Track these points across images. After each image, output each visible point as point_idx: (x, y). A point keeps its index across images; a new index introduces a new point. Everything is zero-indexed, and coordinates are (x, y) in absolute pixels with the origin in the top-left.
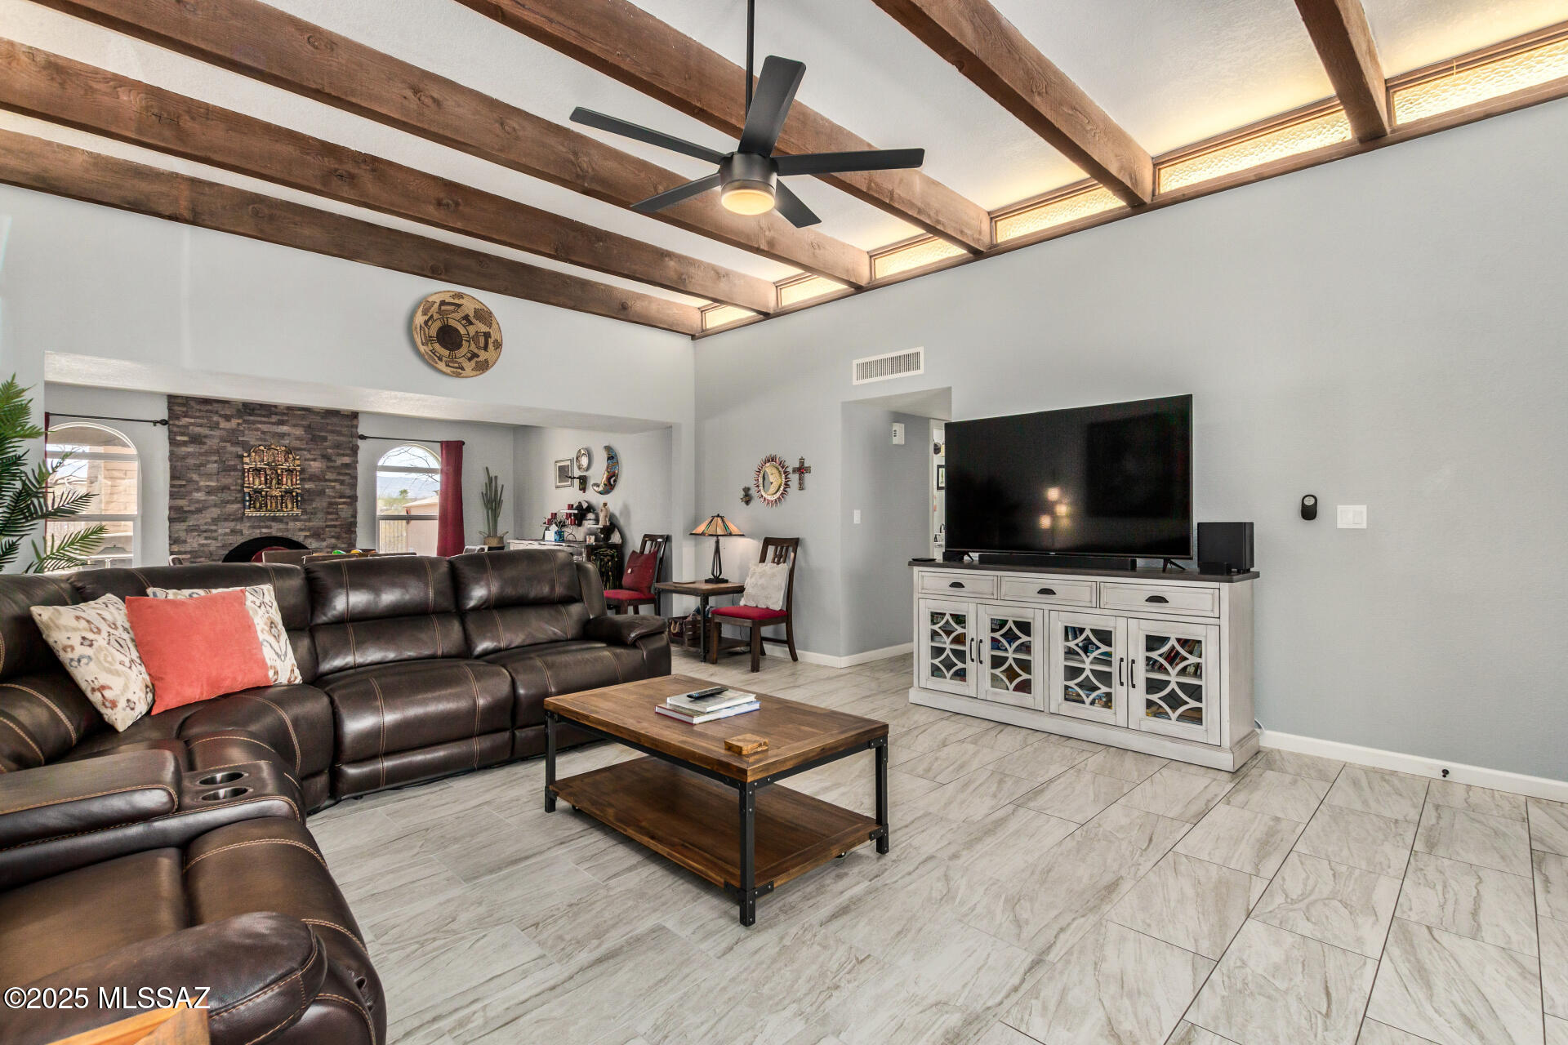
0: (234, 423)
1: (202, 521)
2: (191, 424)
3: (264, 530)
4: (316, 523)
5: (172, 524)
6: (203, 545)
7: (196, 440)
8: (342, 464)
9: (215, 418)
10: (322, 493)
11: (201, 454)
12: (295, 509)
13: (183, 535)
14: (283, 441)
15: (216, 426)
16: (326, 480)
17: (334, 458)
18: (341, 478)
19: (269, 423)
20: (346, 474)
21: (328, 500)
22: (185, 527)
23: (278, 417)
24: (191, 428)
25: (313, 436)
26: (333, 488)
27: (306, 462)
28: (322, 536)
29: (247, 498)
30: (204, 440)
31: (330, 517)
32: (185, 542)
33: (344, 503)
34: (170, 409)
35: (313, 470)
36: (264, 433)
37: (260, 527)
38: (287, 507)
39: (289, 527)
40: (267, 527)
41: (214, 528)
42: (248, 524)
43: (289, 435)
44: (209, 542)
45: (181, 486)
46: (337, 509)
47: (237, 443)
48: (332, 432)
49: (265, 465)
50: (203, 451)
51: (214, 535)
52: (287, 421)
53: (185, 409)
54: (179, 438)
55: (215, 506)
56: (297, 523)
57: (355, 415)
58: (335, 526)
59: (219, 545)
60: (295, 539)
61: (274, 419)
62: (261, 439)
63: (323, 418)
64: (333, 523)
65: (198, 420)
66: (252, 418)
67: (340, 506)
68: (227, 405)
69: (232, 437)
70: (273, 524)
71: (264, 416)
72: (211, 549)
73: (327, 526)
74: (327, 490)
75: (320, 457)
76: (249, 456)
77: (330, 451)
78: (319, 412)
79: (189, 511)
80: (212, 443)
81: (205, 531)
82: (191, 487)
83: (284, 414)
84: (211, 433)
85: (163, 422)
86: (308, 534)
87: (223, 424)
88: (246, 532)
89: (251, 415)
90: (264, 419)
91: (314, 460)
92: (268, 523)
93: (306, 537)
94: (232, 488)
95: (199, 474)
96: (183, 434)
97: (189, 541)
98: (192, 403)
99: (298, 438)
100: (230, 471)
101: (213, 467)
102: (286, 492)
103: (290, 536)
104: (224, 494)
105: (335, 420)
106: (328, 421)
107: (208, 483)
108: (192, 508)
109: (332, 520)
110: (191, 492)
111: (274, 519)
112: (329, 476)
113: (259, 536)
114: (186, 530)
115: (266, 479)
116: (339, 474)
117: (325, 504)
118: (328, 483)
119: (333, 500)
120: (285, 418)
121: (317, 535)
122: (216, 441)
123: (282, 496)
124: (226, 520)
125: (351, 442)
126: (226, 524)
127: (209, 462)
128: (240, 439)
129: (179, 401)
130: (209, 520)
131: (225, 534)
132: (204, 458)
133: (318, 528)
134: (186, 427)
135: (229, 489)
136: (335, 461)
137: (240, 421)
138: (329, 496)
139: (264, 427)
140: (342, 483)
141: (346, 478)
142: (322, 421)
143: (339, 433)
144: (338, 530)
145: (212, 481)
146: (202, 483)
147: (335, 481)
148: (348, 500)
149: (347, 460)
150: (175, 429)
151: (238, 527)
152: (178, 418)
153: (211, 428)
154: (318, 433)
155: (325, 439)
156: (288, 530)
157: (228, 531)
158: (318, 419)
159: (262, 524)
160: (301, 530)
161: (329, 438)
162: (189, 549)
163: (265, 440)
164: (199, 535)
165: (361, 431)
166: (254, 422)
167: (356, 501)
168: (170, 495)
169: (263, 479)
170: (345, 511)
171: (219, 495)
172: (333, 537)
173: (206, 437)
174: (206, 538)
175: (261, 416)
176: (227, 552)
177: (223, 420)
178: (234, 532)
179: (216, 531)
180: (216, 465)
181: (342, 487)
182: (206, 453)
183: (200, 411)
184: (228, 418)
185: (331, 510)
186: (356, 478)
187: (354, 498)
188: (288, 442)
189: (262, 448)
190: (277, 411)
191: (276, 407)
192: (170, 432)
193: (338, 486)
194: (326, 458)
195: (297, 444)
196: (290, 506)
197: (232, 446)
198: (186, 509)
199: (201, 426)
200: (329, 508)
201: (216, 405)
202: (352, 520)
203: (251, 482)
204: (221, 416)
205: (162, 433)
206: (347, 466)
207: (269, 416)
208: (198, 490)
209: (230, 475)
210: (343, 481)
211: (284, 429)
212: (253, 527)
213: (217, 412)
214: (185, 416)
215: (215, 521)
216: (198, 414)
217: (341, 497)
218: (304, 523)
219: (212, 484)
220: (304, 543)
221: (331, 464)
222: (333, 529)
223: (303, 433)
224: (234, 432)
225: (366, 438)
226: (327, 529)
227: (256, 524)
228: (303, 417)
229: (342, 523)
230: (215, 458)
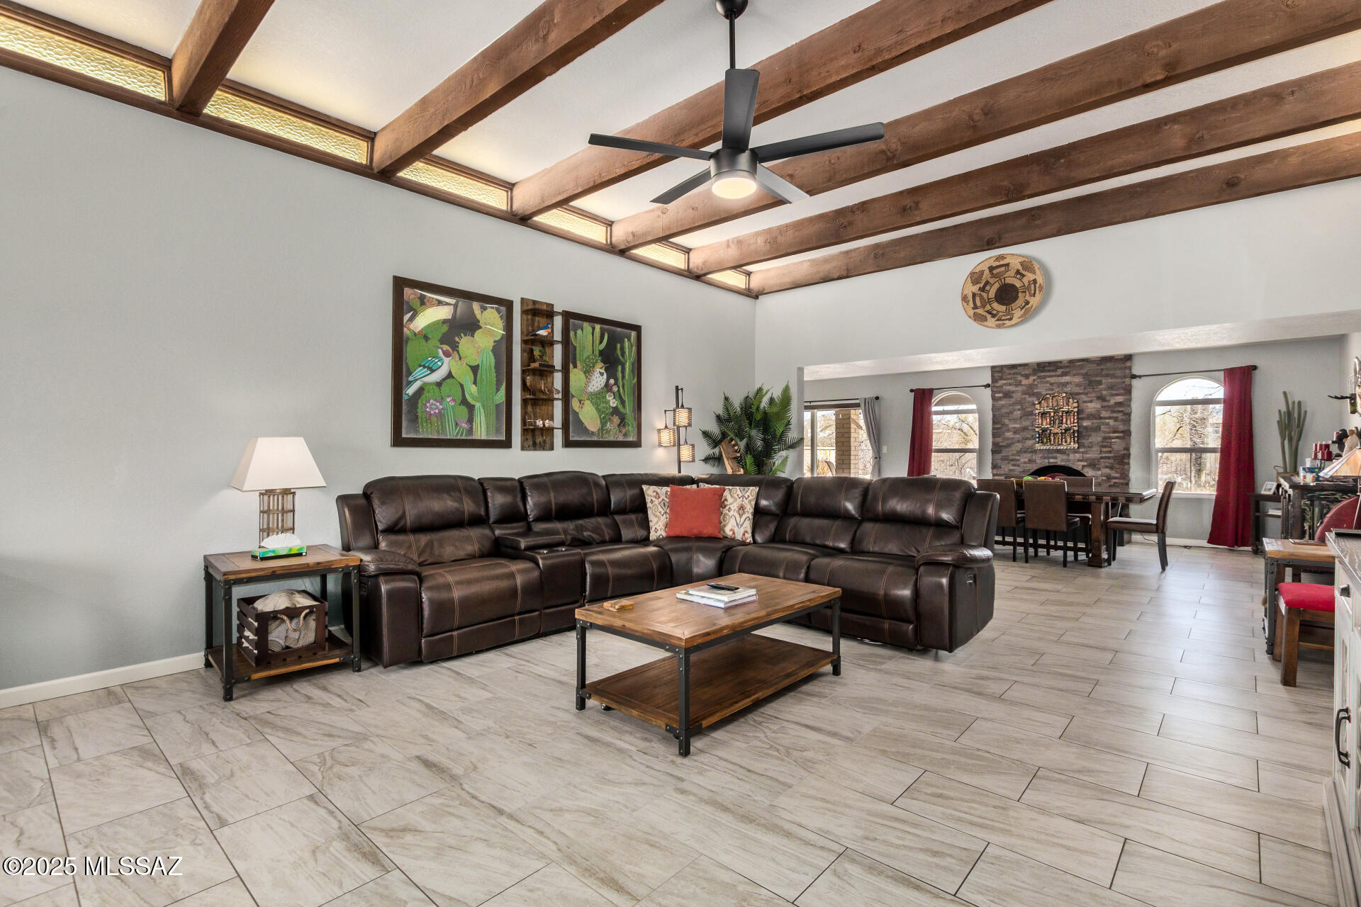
0: (1032, 378)
1: (1010, 453)
2: (1005, 384)
3: (1051, 460)
4: (1093, 454)
5: (994, 455)
6: (1011, 470)
7: (1007, 395)
8: (1115, 403)
9: (1019, 378)
10: (1097, 429)
11: (1010, 405)
12: (1072, 444)
13: (999, 462)
14: (1065, 389)
15: (1019, 384)
16: (1101, 418)
17: (1108, 398)
18: (1115, 415)
19: (1055, 376)
20: (1119, 411)
21: (1103, 435)
22: (1001, 457)
23: (1062, 370)
24: (1004, 387)
25: (1090, 382)
26: (1108, 424)
27: (1085, 404)
28: (1097, 466)
29: (1037, 436)
30: (1012, 395)
31: (1104, 450)
32: (1000, 467)
33: (1117, 437)
34: (993, 376)
35: (1089, 410)
36: (1052, 384)
37: (1049, 458)
38: (1066, 442)
39: (1069, 458)
40: (1053, 458)
41: (1018, 458)
42: (1040, 455)
43: (1071, 383)
44: (1015, 469)
45: (999, 428)
46: (1111, 443)
47: (1033, 394)
48: (1107, 376)
49: (1050, 409)
50: (1011, 402)
51: (1018, 463)
52: (1070, 372)
53: (1000, 374)
54: (997, 395)
55: (1018, 442)
56: (1077, 455)
57: (1129, 358)
58: (1109, 458)
59: (1022, 470)
60: (1075, 467)
61: (1060, 371)
62: (1049, 389)
63: (1098, 365)
64: (1107, 455)
65: (1008, 381)
66: (1042, 374)
67: (1113, 440)
68: (1026, 367)
69: (1030, 391)
70: (1058, 455)
71: (1052, 371)
72: (1017, 473)
73: (1102, 458)
74: (1102, 427)
75: (1095, 398)
76: (1040, 403)
77: (1104, 393)
78: (1095, 361)
79: (1003, 446)
80: (1017, 396)
81: (1012, 460)
82: (1004, 429)
83: (1067, 367)
84: (1017, 389)
85: (988, 386)
86: (1085, 464)
87: (1025, 382)
88: (1038, 461)
89: (1042, 372)
90: (1052, 374)
91: (1091, 402)
92: (1054, 455)
93: (1083, 466)
94: (1030, 428)
95: (1009, 419)
96: (999, 392)
98: (1005, 369)
99: (1078, 385)
100: (1028, 415)
101: (1018, 414)
102: (1067, 430)
103: (1071, 466)
105: (1109, 365)
106: (1103, 367)
107: (1014, 426)
108: (1004, 444)
109: (1106, 452)
110: (1004, 433)
111: (1059, 451)
112: (1104, 414)
113: (1047, 465)
114: (1002, 459)
115: (1051, 420)
116: (1113, 412)
117: (1099, 439)
118: (1103, 421)
119: (1108, 435)
120: (1068, 370)
121: (1093, 465)
122: (1019, 394)
123: (1062, 433)
124: (1025, 452)
125: (1124, 382)
126: (1025, 455)
127: (1015, 410)
128: (1035, 391)
129: (997, 369)
130: (1015, 452)
131: (1025, 463)
132: (1011, 408)
133: (1094, 459)
134: (1001, 387)
135: (1027, 429)
136: (1109, 401)
137: (1035, 378)
138: (1104, 432)
139: (1052, 380)
140: (1116, 419)
141: (1120, 416)
142: (1099, 368)
143: (1113, 376)
144: (1112, 461)
145: (1017, 424)
146: (1011, 426)
147: (1110, 418)
148: (1121, 435)
149: (1119, 399)
150: (995, 389)
151: (1034, 457)
152: (997, 382)
153: (1017, 385)
154: (1093, 379)
155: (1100, 383)
156: (1069, 460)
157: (1026, 460)
158: (1094, 366)
159: (1050, 455)
160: (1079, 460)
161: (1104, 381)
162: (1003, 472)
163: (1052, 390)
164: (1009, 463)
165: (1135, 372)
166: (1045, 377)
167: (1130, 435)
168: (993, 435)
169: (1048, 420)
170: (1118, 445)
171: (1021, 434)
172: (1106, 467)
173: (1013, 392)
174: (1014, 465)
175: (1049, 371)
177: (1024, 378)
178: (1031, 461)
179: (1019, 460)
180: (1019, 412)
181: (1116, 423)
182: (1014, 404)
183: (1010, 374)
184: (1027, 377)
185: (1105, 444)
186: (1129, 414)
187: (1127, 433)
188: (1070, 389)
189: (1048, 396)
190: (1062, 365)
191: (1060, 362)
192: (992, 391)
193: (1111, 422)
194: (1101, 398)
195: (1076, 390)
196: (1069, 441)
197: (1028, 397)
198: (1001, 444)
199: (1010, 385)
200: (1103, 442)
201: (1019, 368)
202: (1125, 452)
203: (1040, 423)
204: (1022, 375)
205: (988, 392)
206: (1120, 404)
207: (1055, 371)
208: (1008, 431)
209: (1028, 419)
210: (1118, 417)
211: (1066, 379)
212: (1045, 458)
213: (1020, 374)
214: (1001, 380)
215: (1019, 452)
216: (1008, 377)
217: (1114, 432)
218: (1081, 455)
219: (1017, 426)
220: (1082, 472)
221: (1106, 404)
222: (1107, 460)
223: (1082, 380)
224: (1031, 386)
225: (1140, 377)
226: (1102, 460)
227: (1046, 455)
228: (1082, 367)
229: (1116, 455)
230: (1019, 407)
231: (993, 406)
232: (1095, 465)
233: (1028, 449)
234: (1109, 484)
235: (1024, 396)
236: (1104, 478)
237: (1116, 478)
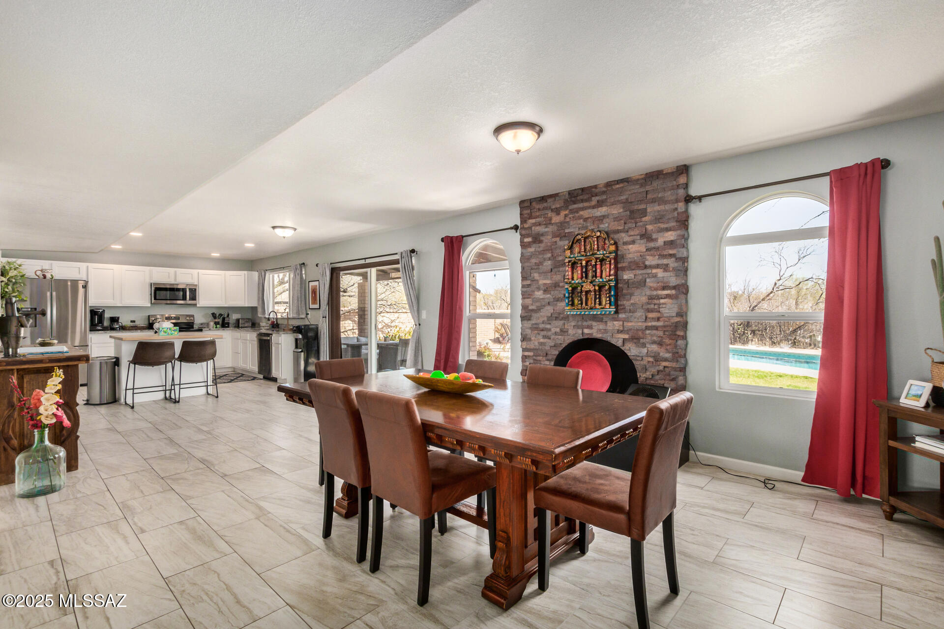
0: (563, 213)
1: (541, 320)
2: (535, 224)
3: (586, 331)
4: (636, 322)
5: (524, 322)
6: (541, 344)
7: (537, 239)
8: (665, 242)
9: (550, 214)
10: (642, 283)
12: (607, 306)
13: (529, 332)
14: (599, 226)
15: (548, 223)
16: (646, 267)
17: (654, 236)
18: (665, 261)
19: (589, 207)
20: (671, 256)
21: (648, 293)
22: (530, 326)
23: (597, 198)
24: (533, 228)
25: (632, 212)
26: (655, 276)
27: (625, 247)
28: (642, 340)
29: (567, 295)
30: (542, 238)
31: (651, 315)
32: (529, 339)
33: (667, 296)
34: (521, 213)
35: (631, 256)
36: (586, 220)
37: (583, 328)
38: (600, 304)
39: (608, 328)
41: (548, 326)
42: (573, 324)
43: (607, 216)
44: (545, 340)
45: (528, 286)
46: (660, 304)
48: (653, 201)
49: (581, 256)
50: (541, 249)
51: (549, 333)
52: (606, 199)
53: (529, 211)
54: (526, 240)
55: (549, 304)
56: (615, 323)
57: (684, 170)
58: (656, 328)
59: (553, 344)
60: (613, 342)
61: (594, 200)
63: (642, 186)
65: (538, 220)
66: (575, 206)
67: (662, 301)
68: (558, 198)
69: (561, 232)
70: (594, 324)
71: (586, 200)
72: (547, 348)
73: (647, 328)
74: (648, 280)
75: (638, 237)
76: (571, 248)
78: (638, 180)
79: (532, 310)
80: (547, 240)
81: (543, 330)
82: (534, 287)
83: (604, 193)
84: (546, 230)
85: (516, 228)
86: (626, 336)
87: (556, 219)
88: (571, 332)
89: (575, 204)
90: (586, 204)
91: (633, 242)
92: (590, 323)
93: (624, 340)
94: (561, 284)
95: (539, 273)
96: (528, 236)
97: (533, 338)
98: (534, 203)
99: (617, 219)
101: (548, 264)
102: (601, 286)
103: (609, 339)
104: (556, 292)
105: (656, 184)
106: (648, 188)
107: (545, 282)
108: (533, 307)
109: (653, 319)
110: (533, 291)
111: (595, 318)
112: (651, 260)
113: (581, 337)
114: (531, 328)
115: (582, 272)
116: (662, 256)
117: (644, 299)
118: (649, 271)
119: (655, 293)
120: (604, 197)
121: (636, 339)
122: (549, 237)
123: (595, 291)
124: (556, 318)
125: (676, 209)
126: (557, 323)
127: (545, 259)
128: (567, 231)
129: (528, 203)
130: (545, 319)
131: (556, 333)
132: (541, 256)
133: (637, 330)
134: (530, 228)
135: (559, 286)
136: (656, 240)
137: (567, 212)
138: (650, 288)
139: (585, 214)
140: (665, 268)
141: (671, 262)
142: (642, 190)
143: (661, 201)
144: (660, 333)
145: (547, 279)
146: (541, 282)
147: (657, 266)
148: (673, 292)
149: (671, 236)
150: (524, 232)
151: (565, 326)
152: (526, 221)
153: (546, 225)
154: (636, 207)
155: (644, 213)
156: (606, 331)
157: (558, 330)
158: (636, 188)
159: (585, 323)
160: (619, 332)
162: (532, 347)
164: (539, 334)
165: (694, 191)
166: (577, 210)
168: (522, 295)
169: (580, 272)
170: (669, 308)
171: (552, 292)
172: (654, 342)
173: (542, 235)
174: (544, 337)
175: (582, 201)
176: (557, 353)
177: (555, 214)
178: (563, 332)
179: (550, 330)
180: (549, 262)
181: (667, 274)
182: (544, 251)
183: (538, 209)
184: (557, 211)
185: (652, 306)
186: (685, 260)
188: (607, 225)
189: (580, 237)
190: (597, 190)
191: (595, 187)
192: (521, 235)
193: (660, 273)
194: (646, 236)
195: (615, 226)
196: (604, 303)
197: (560, 240)
198: (530, 308)
199: (539, 224)
200: (648, 304)
201: (549, 201)
202: (678, 319)
203: (570, 277)
204: (552, 210)
205: (516, 237)
206: (671, 244)
207: (588, 200)
208: (539, 289)
209: (559, 271)
210: (667, 265)
211: (603, 211)
212: (579, 327)
213: (550, 208)
214: (531, 218)
215: (550, 319)
217: (664, 288)
218: (621, 323)
219: (548, 282)
220: (623, 348)
221: (652, 245)
222: (654, 332)
223: (621, 210)
224: (562, 225)
225: (700, 198)
226: (648, 332)
227: (580, 323)
228: (621, 192)
229: (666, 323)
230: (549, 255)
231: (522, 255)
232: (638, 339)
233: (560, 314)
234: (657, 368)
235: (554, 240)
236: (651, 359)
237: (666, 360)
